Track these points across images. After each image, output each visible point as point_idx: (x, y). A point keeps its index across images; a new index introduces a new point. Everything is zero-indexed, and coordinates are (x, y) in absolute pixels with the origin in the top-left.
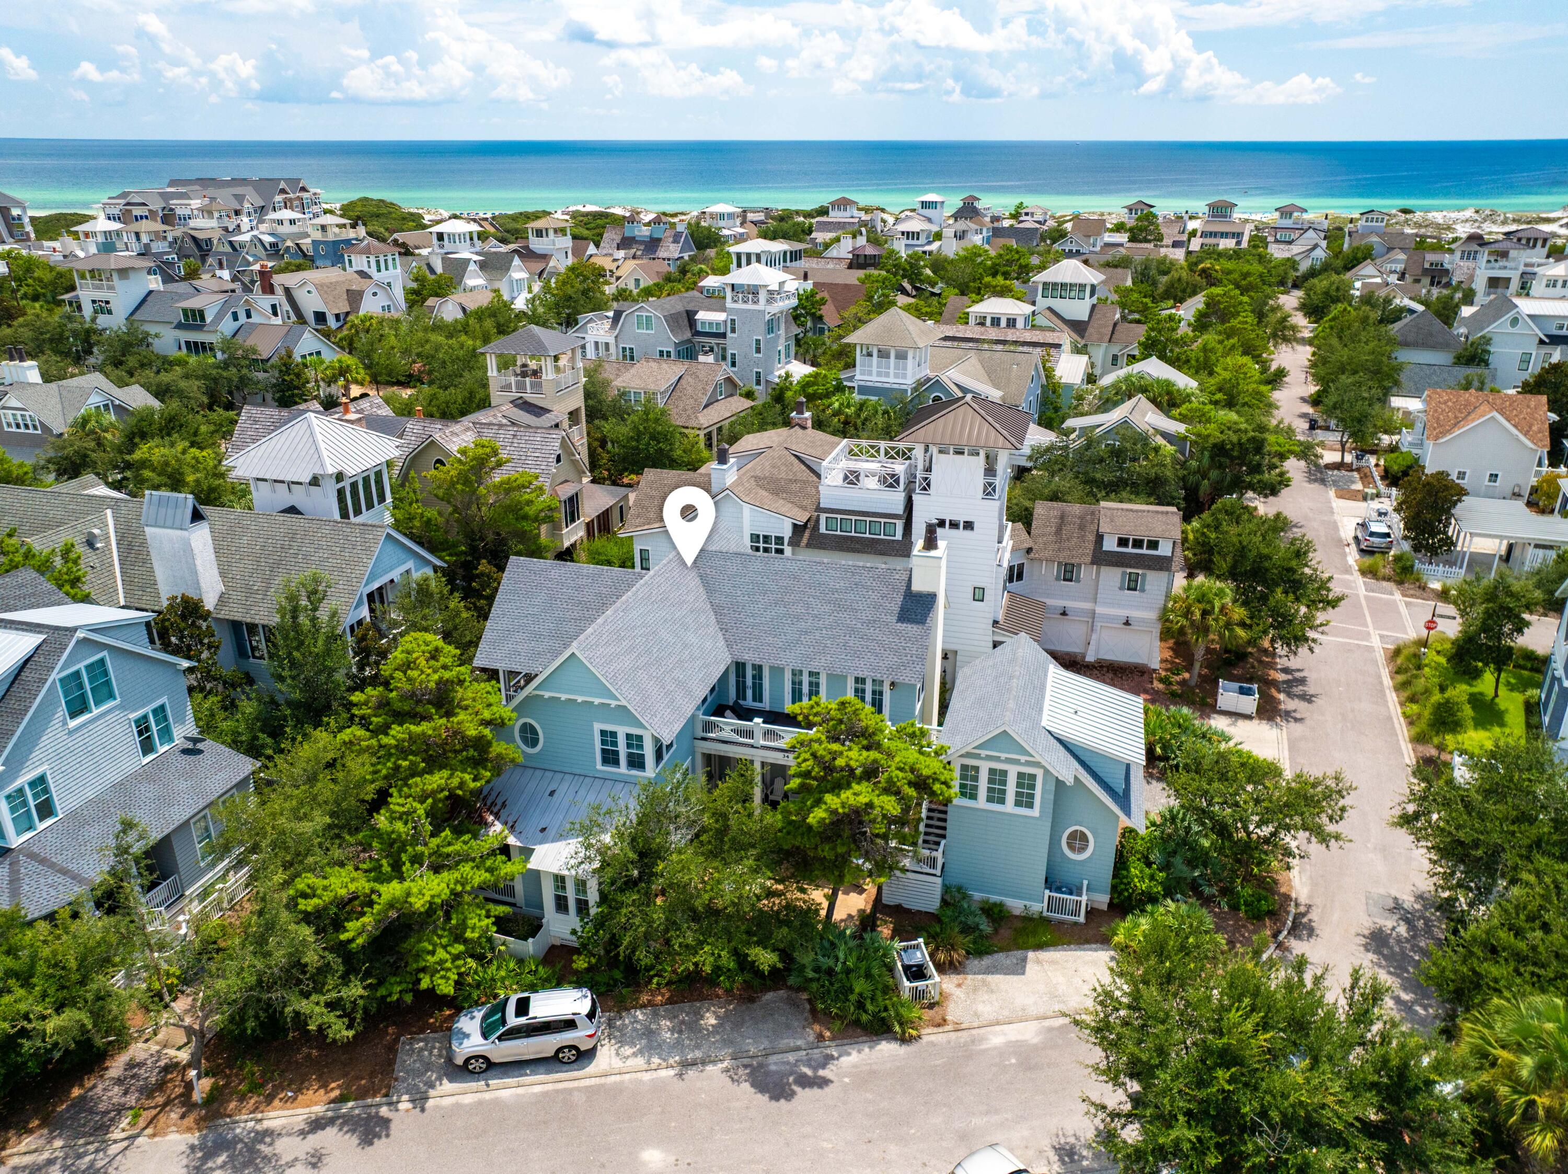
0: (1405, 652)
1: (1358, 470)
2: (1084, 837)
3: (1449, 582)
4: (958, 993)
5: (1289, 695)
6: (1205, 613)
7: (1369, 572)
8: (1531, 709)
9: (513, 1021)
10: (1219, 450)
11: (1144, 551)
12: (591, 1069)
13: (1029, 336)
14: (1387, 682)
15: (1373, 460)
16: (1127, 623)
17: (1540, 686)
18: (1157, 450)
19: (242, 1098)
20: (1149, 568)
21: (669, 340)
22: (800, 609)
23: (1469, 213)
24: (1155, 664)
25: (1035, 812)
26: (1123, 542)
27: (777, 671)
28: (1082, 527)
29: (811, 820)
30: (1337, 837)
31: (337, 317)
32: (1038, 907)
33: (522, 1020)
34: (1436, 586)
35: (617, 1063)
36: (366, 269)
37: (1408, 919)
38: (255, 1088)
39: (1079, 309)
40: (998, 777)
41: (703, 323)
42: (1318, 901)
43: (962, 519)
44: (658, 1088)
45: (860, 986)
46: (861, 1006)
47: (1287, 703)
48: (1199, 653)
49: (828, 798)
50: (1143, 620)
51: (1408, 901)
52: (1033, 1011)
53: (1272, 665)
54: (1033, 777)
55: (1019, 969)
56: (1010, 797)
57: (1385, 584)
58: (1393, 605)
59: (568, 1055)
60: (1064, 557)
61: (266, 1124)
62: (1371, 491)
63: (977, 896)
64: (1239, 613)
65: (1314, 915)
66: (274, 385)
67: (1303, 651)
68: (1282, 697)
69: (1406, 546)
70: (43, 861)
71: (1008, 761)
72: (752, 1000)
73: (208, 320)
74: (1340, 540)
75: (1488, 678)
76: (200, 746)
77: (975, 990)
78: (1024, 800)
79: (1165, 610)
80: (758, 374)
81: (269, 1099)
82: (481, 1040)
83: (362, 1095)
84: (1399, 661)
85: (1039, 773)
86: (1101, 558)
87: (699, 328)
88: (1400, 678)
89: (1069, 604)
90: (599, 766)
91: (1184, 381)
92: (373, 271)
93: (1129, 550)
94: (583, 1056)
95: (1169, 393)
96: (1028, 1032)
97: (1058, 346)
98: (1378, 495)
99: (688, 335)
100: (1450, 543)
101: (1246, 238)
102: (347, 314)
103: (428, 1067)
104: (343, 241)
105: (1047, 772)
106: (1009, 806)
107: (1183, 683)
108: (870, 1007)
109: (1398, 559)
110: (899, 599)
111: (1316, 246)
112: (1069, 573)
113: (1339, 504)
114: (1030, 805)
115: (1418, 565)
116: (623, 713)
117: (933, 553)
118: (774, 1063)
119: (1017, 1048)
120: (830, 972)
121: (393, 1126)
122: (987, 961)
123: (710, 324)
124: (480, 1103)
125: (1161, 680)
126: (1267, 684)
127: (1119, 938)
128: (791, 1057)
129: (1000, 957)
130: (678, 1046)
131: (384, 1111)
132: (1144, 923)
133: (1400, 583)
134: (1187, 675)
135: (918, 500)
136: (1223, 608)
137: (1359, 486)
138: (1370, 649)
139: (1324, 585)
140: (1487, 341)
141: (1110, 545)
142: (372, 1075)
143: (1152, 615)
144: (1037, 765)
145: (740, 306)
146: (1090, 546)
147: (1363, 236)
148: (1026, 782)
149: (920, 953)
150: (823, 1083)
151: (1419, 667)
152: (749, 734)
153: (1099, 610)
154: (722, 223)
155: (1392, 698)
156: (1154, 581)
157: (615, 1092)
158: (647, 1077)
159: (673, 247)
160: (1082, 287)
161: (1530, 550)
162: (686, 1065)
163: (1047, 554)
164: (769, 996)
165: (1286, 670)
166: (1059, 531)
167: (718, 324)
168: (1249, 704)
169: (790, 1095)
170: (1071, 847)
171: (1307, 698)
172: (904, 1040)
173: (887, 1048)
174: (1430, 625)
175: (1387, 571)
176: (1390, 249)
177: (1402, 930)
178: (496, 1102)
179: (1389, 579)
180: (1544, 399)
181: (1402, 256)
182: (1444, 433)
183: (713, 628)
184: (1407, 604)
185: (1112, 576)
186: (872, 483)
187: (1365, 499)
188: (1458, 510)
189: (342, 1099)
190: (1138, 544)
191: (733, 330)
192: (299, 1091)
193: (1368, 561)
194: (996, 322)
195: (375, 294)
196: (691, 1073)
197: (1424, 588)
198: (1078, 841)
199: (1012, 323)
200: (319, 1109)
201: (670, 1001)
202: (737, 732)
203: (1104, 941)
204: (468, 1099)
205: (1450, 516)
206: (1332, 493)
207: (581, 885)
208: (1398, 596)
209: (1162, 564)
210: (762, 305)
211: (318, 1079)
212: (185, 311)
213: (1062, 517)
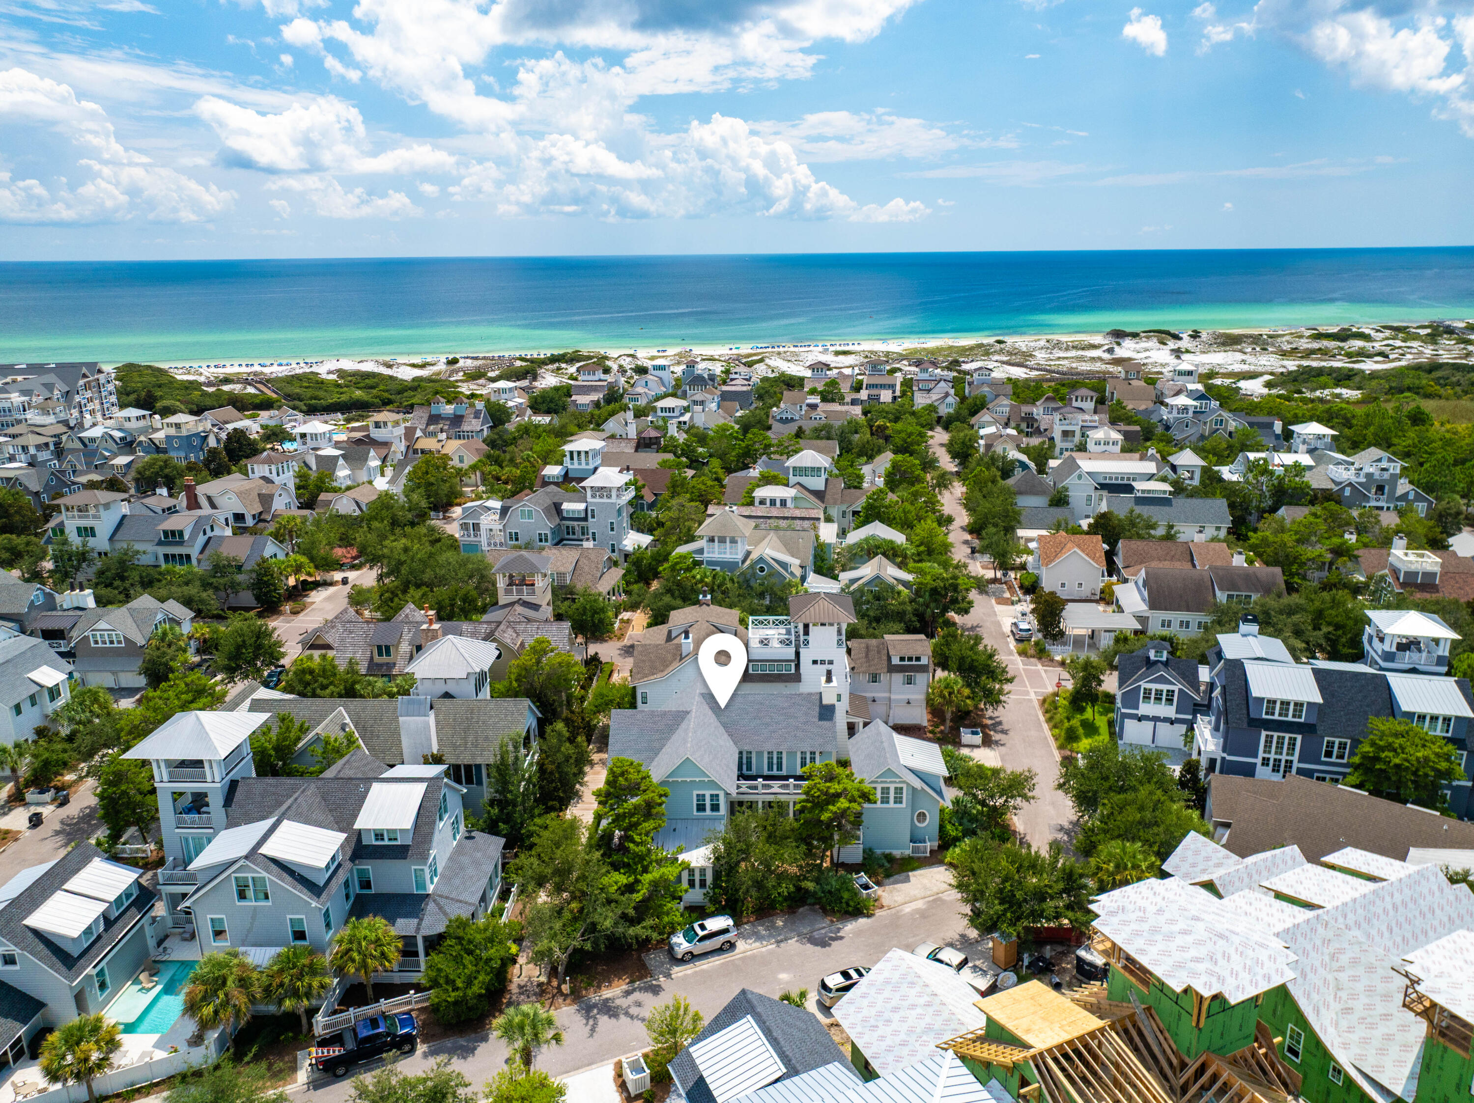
0: (1048, 701)
1: (1005, 583)
2: (924, 815)
3: (1065, 655)
4: (884, 894)
5: (995, 731)
6: (950, 694)
7: (1022, 653)
8: (1111, 724)
9: (701, 933)
10: (934, 591)
11: (914, 663)
12: (737, 951)
13: (798, 513)
14: (1042, 718)
15: (1012, 574)
16: (909, 703)
17: (1113, 711)
18: (899, 593)
19: (586, 989)
20: (918, 671)
21: (546, 525)
22: (768, 720)
23: (1042, 343)
24: (925, 723)
25: (904, 805)
26: (902, 659)
27: (760, 754)
28: (879, 652)
29: (822, 818)
30: (1033, 798)
31: (254, 516)
32: (908, 852)
33: (705, 932)
34: (1058, 658)
35: (748, 947)
36: (267, 474)
37: (1068, 832)
38: (590, 985)
39: (818, 483)
40: (885, 791)
41: (568, 511)
42: (1028, 831)
43: (827, 659)
44: (771, 952)
45: (846, 895)
46: (848, 905)
47: (996, 737)
48: (949, 716)
49: (831, 807)
50: (916, 700)
51: (1066, 825)
52: (919, 896)
53: (983, 716)
54: (901, 789)
55: (907, 880)
56: (892, 800)
57: (1032, 660)
58: (1038, 671)
59: (727, 946)
60: (872, 670)
61: (604, 997)
62: (1015, 599)
63: (878, 852)
64: (967, 691)
65: (1028, 838)
66: (253, 584)
67: (1000, 708)
68: (992, 733)
69: (1040, 635)
70: (447, 898)
71: (891, 782)
72: (794, 912)
73: (186, 537)
74: (1003, 634)
75: (1089, 710)
76: (473, 834)
77: (891, 892)
78: (898, 800)
79: (928, 693)
80: (613, 545)
81: (599, 987)
82: (687, 945)
83: (640, 978)
84: (1046, 706)
85: (904, 786)
86: (893, 669)
87: (565, 515)
88: (1048, 715)
89: (876, 695)
90: (695, 813)
91: (898, 538)
92: (274, 476)
93: (906, 663)
94: (732, 946)
95: (893, 549)
96: (920, 904)
97: (819, 519)
98: (1020, 601)
99: (558, 521)
100: (1062, 633)
101: (898, 388)
102: (261, 513)
103: (663, 964)
104: (194, 435)
105: (908, 784)
106: (892, 804)
107: (942, 732)
108: (852, 903)
109: (1037, 644)
110: (817, 709)
111: (947, 395)
112: (875, 678)
113: (999, 608)
114: (901, 802)
115: (1047, 647)
116: (713, 784)
117: (831, 685)
118: (816, 934)
119: (917, 911)
120: (830, 892)
121: (663, 986)
122: (892, 879)
123: (573, 511)
124: (696, 972)
125: (930, 732)
126: (984, 727)
127: (948, 860)
128: (823, 931)
129: (896, 877)
130: (771, 936)
131: (654, 982)
132: (957, 850)
133: (1040, 658)
134: (942, 728)
135: (802, 651)
136: (959, 691)
137: (1007, 595)
138: (1030, 701)
139: (1004, 671)
140: (1067, 489)
141: (896, 661)
142: (639, 971)
143: (922, 697)
144: (904, 782)
145: (597, 500)
146: (885, 663)
147: (978, 387)
148: (899, 790)
149: (864, 878)
150: (841, 938)
151: (1056, 708)
152: (756, 788)
153: (893, 697)
154: (504, 396)
155: (1046, 726)
156: (921, 679)
157: (753, 958)
158: (764, 949)
159: (474, 421)
160: (819, 469)
161: (1102, 633)
162: (778, 942)
163: (863, 669)
164: (801, 910)
165: (991, 718)
166: (867, 656)
167: (579, 512)
168: (978, 739)
169: (830, 945)
170: (919, 821)
171: (1005, 732)
172: (869, 916)
173: (862, 921)
174: (1059, 685)
175: (1032, 652)
176: (997, 396)
177: (1066, 838)
178: (703, 971)
179: (1033, 657)
180: (1100, 537)
181: (1006, 402)
182: (1051, 561)
183: (726, 735)
184: (1045, 671)
185: (898, 678)
186: (775, 644)
187: (1013, 603)
188: (1064, 614)
189: (632, 982)
190: (910, 659)
191: (593, 517)
192: (610, 982)
193: (1021, 646)
194: (773, 502)
195: (280, 495)
196: (782, 945)
197: (1052, 660)
198: (921, 817)
199: (783, 503)
200: (625, 987)
201: (757, 919)
202: (750, 787)
203: (941, 862)
204: (689, 972)
205: (1060, 617)
206: (993, 601)
207: (703, 871)
208: (1040, 667)
209: (923, 669)
210: (614, 499)
211: (615, 976)
212: (166, 533)
213: (867, 647)
